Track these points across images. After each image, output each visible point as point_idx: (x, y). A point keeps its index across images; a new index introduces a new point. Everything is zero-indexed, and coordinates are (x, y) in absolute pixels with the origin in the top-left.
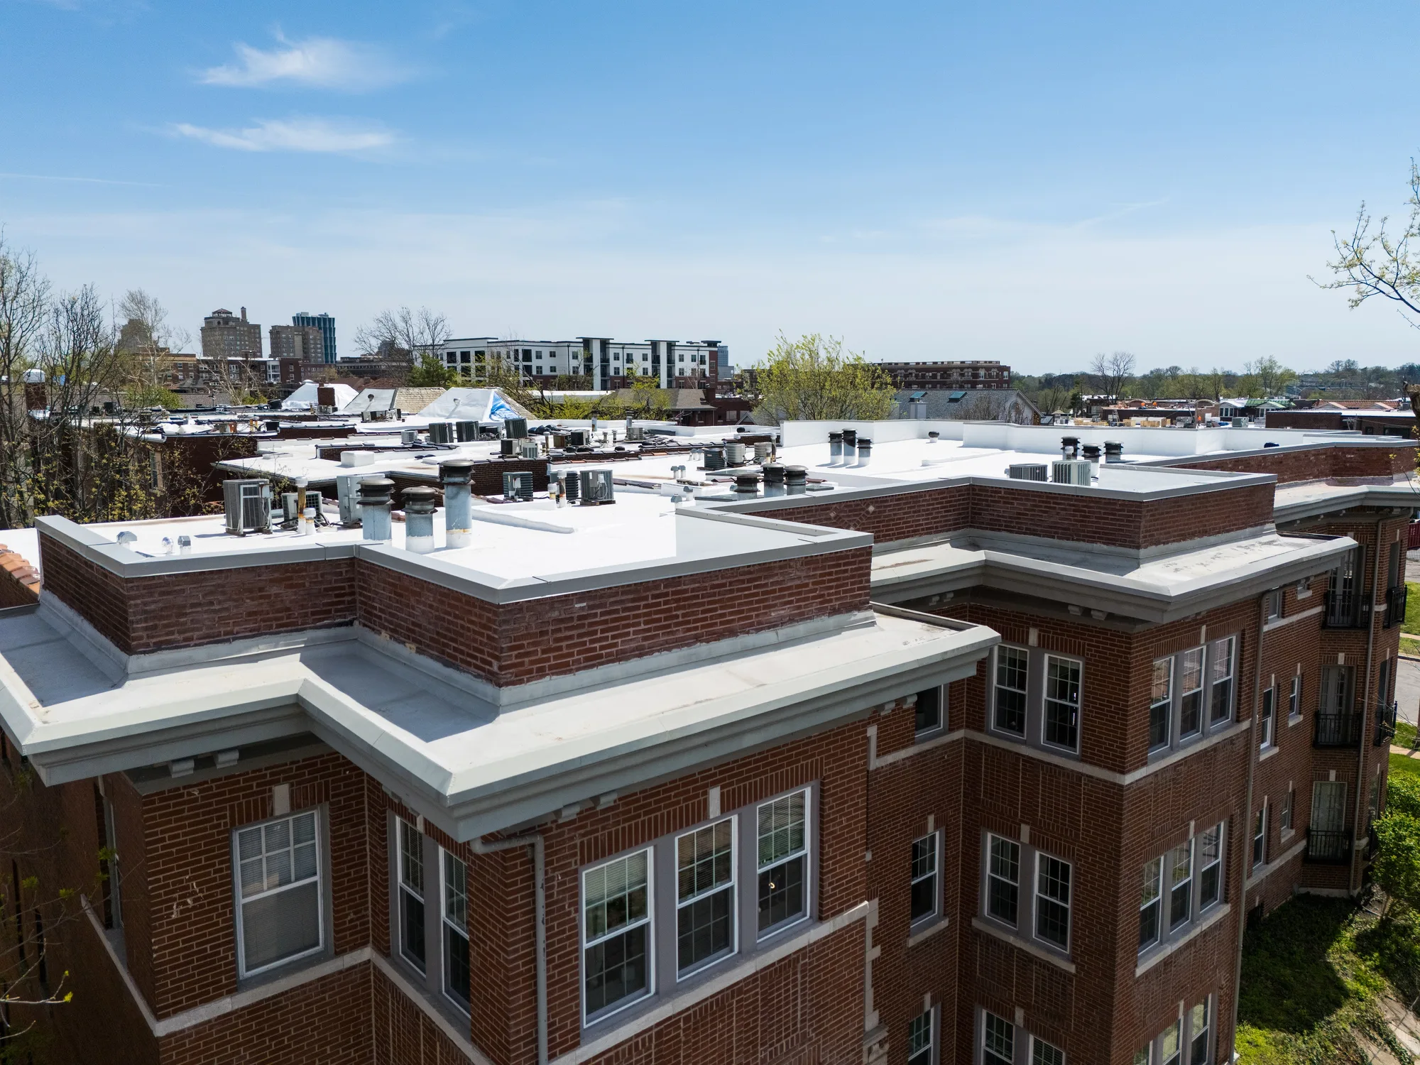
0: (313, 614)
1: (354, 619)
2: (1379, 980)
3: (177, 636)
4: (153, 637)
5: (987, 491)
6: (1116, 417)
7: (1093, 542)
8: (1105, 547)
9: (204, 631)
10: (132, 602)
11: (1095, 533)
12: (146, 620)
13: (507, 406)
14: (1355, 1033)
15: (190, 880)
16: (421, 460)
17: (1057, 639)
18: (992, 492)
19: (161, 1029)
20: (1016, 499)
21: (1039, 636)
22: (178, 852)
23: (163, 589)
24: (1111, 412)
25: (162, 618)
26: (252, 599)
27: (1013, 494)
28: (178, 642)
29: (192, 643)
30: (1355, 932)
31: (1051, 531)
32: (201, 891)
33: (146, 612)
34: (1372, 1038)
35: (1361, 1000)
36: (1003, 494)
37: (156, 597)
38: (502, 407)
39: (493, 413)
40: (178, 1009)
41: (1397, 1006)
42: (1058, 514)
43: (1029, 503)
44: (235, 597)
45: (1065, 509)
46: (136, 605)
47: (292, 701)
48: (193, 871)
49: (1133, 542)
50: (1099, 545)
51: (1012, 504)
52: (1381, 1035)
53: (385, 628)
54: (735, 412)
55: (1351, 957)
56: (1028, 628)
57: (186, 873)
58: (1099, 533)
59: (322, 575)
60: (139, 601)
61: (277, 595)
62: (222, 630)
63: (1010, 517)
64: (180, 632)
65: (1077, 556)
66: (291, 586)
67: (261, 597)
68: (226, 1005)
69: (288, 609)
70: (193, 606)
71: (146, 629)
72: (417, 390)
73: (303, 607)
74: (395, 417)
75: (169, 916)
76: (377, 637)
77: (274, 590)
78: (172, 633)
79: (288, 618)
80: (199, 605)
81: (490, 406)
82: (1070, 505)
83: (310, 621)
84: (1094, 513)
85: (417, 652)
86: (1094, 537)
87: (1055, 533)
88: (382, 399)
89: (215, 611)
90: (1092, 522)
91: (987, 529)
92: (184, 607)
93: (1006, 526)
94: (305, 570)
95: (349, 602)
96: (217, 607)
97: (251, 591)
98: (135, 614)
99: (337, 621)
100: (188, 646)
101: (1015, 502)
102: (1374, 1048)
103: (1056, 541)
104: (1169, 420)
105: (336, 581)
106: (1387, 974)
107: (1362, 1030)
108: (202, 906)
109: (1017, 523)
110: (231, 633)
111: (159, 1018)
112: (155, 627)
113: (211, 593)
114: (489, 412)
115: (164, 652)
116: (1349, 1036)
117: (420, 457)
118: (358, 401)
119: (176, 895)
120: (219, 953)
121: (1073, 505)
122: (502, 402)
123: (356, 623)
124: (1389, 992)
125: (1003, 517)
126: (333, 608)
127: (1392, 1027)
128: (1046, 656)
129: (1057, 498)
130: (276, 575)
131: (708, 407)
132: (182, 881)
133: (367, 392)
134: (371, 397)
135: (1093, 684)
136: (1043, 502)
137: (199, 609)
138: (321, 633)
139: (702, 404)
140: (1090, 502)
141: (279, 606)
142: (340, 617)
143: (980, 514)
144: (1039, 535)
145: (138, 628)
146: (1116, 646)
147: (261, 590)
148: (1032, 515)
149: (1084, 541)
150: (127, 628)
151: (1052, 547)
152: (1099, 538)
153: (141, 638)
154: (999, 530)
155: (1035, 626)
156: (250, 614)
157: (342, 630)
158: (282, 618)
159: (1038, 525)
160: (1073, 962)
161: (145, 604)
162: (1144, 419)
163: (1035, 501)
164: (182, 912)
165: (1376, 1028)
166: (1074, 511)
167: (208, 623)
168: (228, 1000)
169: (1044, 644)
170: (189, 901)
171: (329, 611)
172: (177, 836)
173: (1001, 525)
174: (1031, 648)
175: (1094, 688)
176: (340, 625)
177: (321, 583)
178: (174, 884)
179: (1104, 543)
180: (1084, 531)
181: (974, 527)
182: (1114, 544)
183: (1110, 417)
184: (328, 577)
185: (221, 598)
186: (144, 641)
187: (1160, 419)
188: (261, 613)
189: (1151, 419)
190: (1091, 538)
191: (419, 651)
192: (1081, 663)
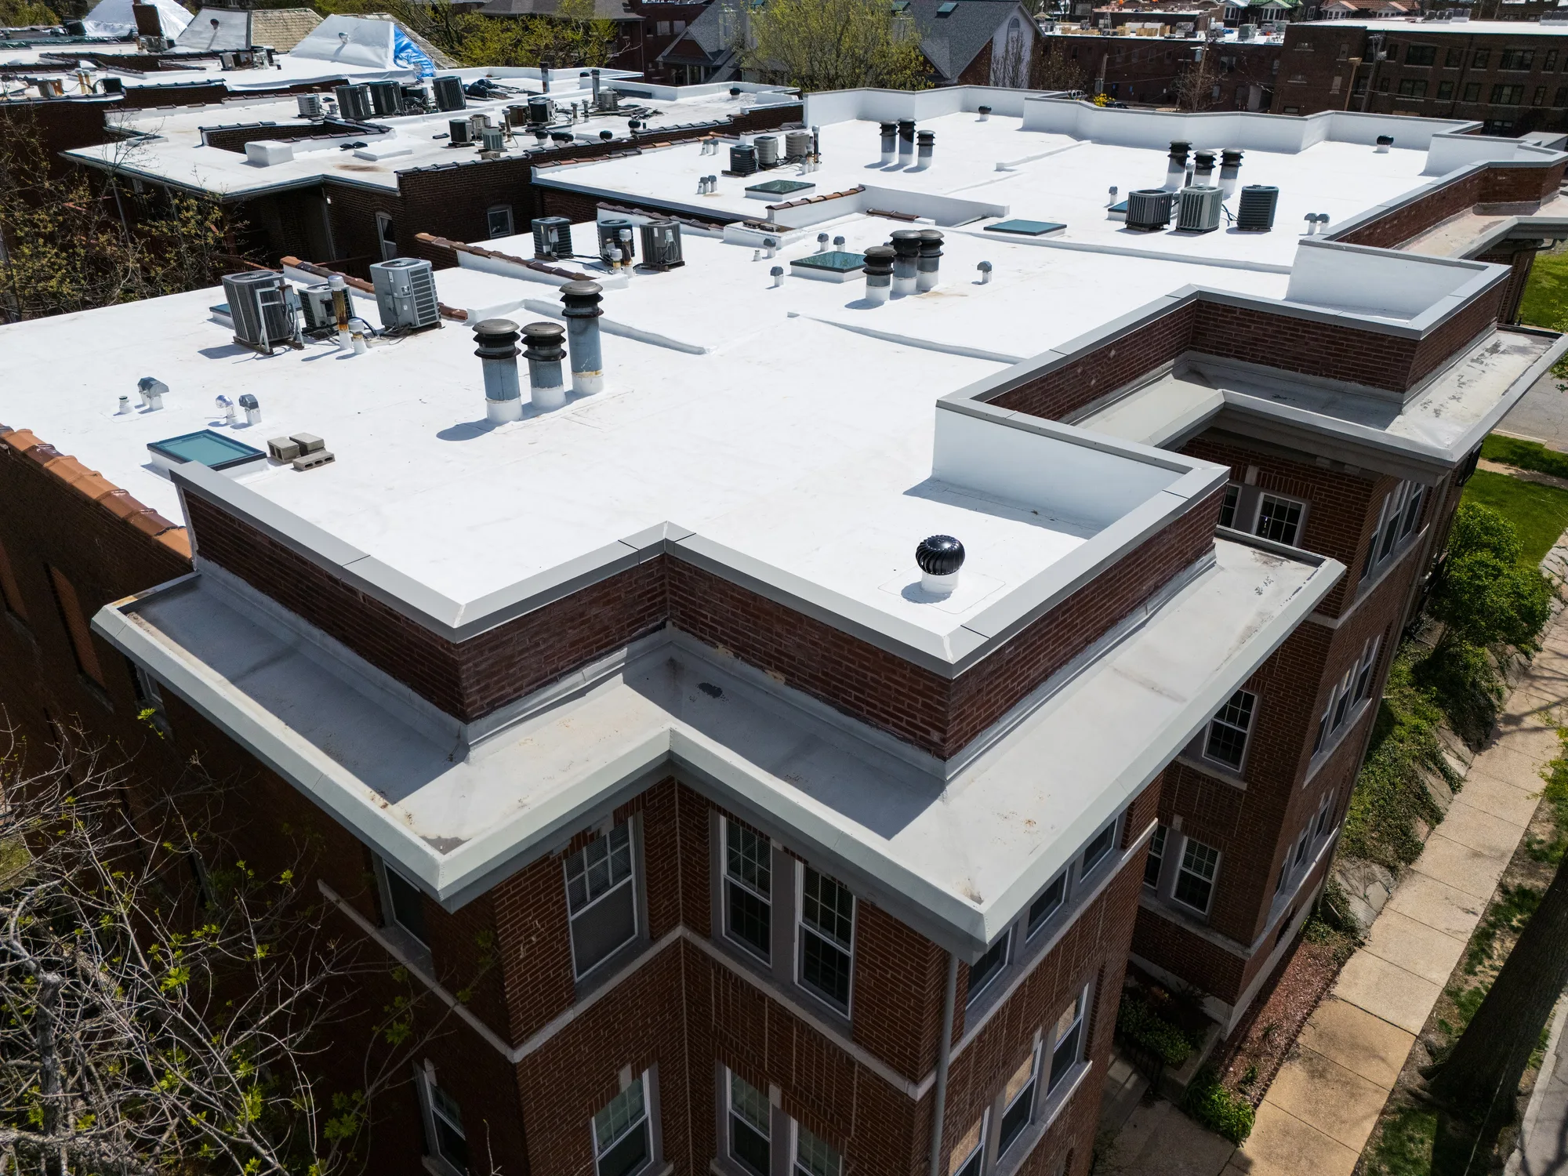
0: (629, 625)
1: (666, 620)
2: (1437, 712)
3: (509, 690)
4: (485, 698)
5: (1218, 309)
6: (1109, 21)
7: (1348, 380)
8: (1361, 387)
9: (533, 676)
10: (464, 667)
11: (1351, 370)
12: (478, 682)
13: (414, 45)
14: (1416, 766)
15: (533, 919)
16: (351, 152)
17: (1281, 479)
18: (1224, 310)
19: (517, 1056)
20: (1254, 322)
21: (1259, 474)
22: (521, 898)
23: (492, 644)
24: (1102, 15)
25: (494, 674)
26: (574, 628)
27: (1253, 316)
28: (509, 694)
29: (522, 692)
30: (1411, 664)
31: (1294, 363)
32: (543, 926)
33: (478, 673)
34: (1429, 769)
35: (1421, 734)
36: (1237, 315)
37: (487, 654)
38: (407, 46)
39: (396, 57)
40: (530, 1033)
41: (1449, 734)
42: (1306, 344)
43: (1270, 329)
44: (558, 630)
45: (1316, 340)
46: (468, 670)
47: (664, 759)
48: (535, 911)
49: (1397, 384)
50: (1353, 384)
51: (1249, 327)
52: (1436, 764)
53: (725, 643)
54: (667, 23)
55: (1411, 691)
56: (1246, 466)
57: (529, 914)
58: (1356, 370)
59: (636, 582)
60: (471, 664)
61: (596, 616)
62: (548, 669)
63: (1244, 342)
64: (510, 685)
65: (1324, 395)
66: (609, 602)
67: (583, 623)
68: (569, 1016)
69: (607, 628)
70: (521, 652)
71: (479, 691)
72: (276, 13)
73: (619, 621)
74: (266, 62)
75: (517, 958)
76: (714, 650)
77: (594, 611)
78: (503, 688)
79: (606, 637)
80: (527, 649)
81: (392, 46)
82: (1323, 335)
83: (626, 633)
84: (1353, 347)
85: (786, 684)
86: (1349, 375)
87: (1299, 365)
88: (231, 26)
89: (541, 652)
90: (1350, 357)
91: (1211, 353)
92: (512, 656)
93: (1236, 352)
94: (620, 581)
95: (661, 602)
96: (542, 647)
97: (572, 620)
98: (468, 678)
99: (650, 626)
100: (520, 697)
101: (1253, 326)
102: (1430, 777)
103: (1300, 375)
104: (1168, 27)
105: (649, 584)
106: (1441, 703)
107: (1423, 764)
108: (544, 939)
109: (1251, 349)
110: (556, 670)
111: (514, 1045)
112: (487, 687)
113: (537, 633)
114: (391, 55)
115: (499, 710)
116: (1413, 771)
117: (346, 147)
118: (197, 28)
119: (522, 937)
120: (560, 974)
121: (1328, 336)
122: (406, 41)
123: (669, 623)
124: (1442, 722)
125: (1234, 341)
126: (646, 613)
127: (1444, 754)
128: (1262, 495)
129: (1309, 326)
130: (595, 595)
131: (633, 16)
132: (526, 924)
133: (207, 14)
134: (215, 23)
135: (1317, 528)
136: (1289, 328)
137: (526, 655)
138: (639, 645)
139: (626, 11)
140: (1353, 334)
141: (598, 627)
142: (654, 621)
143: (1205, 335)
144: (1278, 366)
145: (472, 694)
146: (1352, 492)
147: (582, 615)
148: (1272, 342)
149: (1335, 378)
150: (461, 695)
151: (1294, 381)
152: (1354, 376)
153: (475, 702)
154: (1227, 356)
155: (1255, 464)
156: (572, 645)
157: (657, 635)
158: (601, 640)
159: (1277, 355)
160: (1245, 780)
161: (476, 665)
162: (1139, 25)
163: (1279, 326)
164: (528, 950)
165: (1432, 759)
166: (1328, 342)
167: (535, 666)
168: (571, 1011)
169: (1262, 483)
170: (533, 938)
171: (643, 618)
172: (519, 885)
173: (1230, 351)
174: (1245, 486)
175: (1317, 533)
176: (654, 630)
177: (635, 590)
178: (519, 928)
179: (1360, 383)
180: (1336, 367)
181: (1195, 349)
182: (1373, 385)
183: (1101, 21)
184: (641, 582)
185: (545, 636)
186: (479, 703)
187: (1158, 25)
188: (582, 640)
189: (1148, 25)
190: (1345, 376)
191: (789, 683)
192: (1304, 506)
